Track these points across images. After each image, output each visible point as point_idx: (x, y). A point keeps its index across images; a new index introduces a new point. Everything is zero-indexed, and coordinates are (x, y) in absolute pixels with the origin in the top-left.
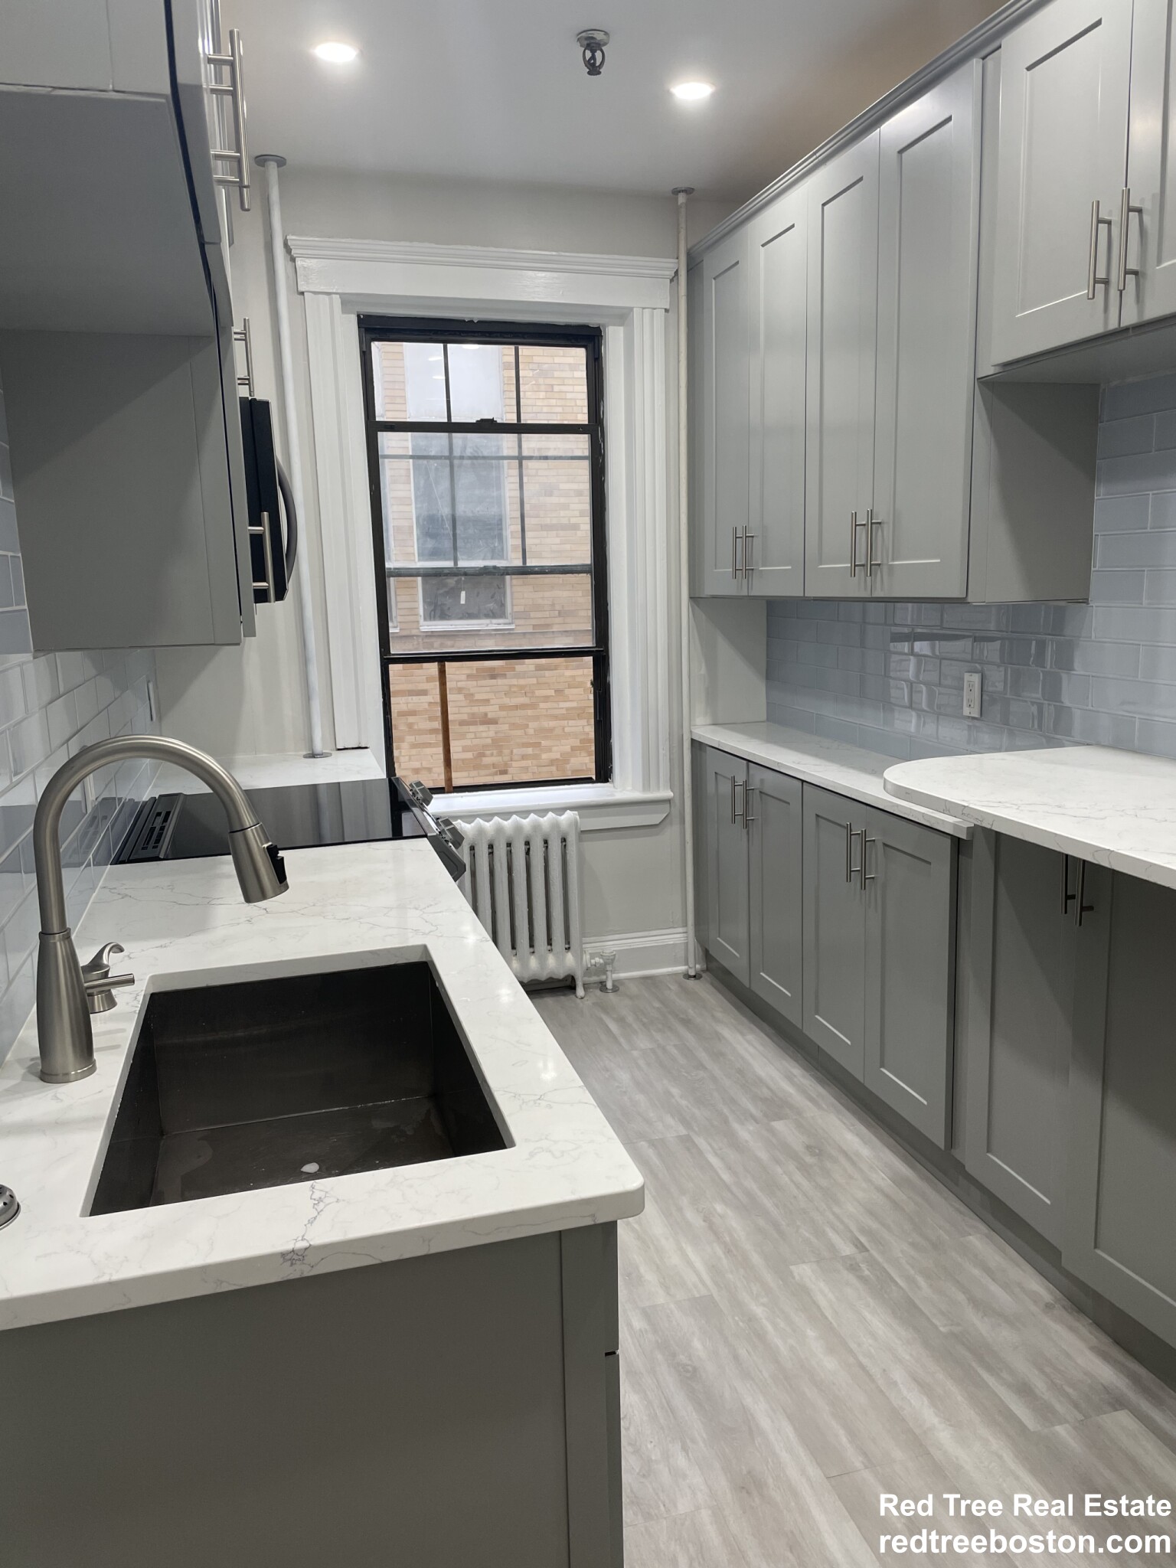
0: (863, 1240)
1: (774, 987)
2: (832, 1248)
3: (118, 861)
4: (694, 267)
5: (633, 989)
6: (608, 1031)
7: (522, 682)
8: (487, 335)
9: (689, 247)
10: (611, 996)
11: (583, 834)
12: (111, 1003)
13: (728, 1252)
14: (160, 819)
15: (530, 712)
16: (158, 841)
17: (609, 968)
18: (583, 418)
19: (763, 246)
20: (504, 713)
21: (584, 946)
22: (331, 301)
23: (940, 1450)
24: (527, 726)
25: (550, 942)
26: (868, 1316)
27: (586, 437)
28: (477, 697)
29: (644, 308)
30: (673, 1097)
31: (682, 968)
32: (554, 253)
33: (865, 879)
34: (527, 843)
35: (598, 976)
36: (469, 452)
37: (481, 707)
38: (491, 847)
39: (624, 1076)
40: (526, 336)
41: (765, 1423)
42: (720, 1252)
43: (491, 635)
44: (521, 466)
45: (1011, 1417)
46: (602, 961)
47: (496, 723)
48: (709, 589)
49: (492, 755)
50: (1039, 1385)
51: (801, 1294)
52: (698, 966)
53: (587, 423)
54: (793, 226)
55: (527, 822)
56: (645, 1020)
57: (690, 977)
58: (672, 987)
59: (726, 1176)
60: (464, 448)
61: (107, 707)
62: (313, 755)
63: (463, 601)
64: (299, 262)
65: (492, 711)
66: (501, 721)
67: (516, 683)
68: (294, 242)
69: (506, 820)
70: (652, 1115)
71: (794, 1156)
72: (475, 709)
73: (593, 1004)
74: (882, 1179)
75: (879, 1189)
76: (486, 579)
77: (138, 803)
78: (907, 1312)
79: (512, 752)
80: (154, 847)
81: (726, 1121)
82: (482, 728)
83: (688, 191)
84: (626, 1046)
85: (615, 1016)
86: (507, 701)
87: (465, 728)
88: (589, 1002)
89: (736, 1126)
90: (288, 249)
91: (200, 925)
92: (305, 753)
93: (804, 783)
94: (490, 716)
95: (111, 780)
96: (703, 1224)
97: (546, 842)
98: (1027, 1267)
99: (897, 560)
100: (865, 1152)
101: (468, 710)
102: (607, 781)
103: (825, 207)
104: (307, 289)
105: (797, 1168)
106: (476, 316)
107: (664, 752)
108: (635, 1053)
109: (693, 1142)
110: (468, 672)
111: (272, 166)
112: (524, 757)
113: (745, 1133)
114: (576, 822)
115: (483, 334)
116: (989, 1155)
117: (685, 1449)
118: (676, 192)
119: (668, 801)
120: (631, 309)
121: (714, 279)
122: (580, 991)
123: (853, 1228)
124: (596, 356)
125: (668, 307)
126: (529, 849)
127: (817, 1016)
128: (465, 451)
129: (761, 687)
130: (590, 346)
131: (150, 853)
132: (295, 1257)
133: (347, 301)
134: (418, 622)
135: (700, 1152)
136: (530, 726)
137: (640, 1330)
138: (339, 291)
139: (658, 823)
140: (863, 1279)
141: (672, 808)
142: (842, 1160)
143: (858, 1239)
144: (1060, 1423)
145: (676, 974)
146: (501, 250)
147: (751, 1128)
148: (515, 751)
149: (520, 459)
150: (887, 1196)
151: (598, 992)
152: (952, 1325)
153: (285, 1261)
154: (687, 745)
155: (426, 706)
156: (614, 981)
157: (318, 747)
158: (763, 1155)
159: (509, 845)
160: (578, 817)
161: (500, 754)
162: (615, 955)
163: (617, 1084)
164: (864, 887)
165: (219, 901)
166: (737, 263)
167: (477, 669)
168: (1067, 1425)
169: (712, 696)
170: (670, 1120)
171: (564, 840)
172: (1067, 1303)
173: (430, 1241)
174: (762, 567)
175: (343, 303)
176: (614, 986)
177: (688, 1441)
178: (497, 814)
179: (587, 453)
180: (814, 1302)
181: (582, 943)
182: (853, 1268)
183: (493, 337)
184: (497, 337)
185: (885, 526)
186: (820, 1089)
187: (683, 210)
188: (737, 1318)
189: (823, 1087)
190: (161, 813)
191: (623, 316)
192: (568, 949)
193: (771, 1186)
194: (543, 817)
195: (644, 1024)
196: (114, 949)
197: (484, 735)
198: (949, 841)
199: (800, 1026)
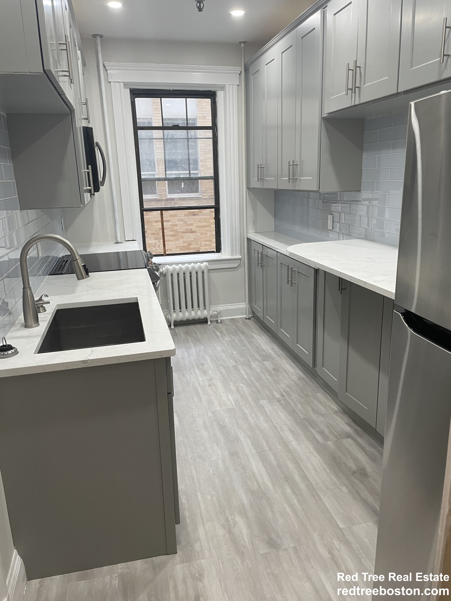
0: (284, 394)
1: (270, 321)
2: (274, 396)
3: (51, 274)
4: (247, 70)
5: (227, 322)
6: (217, 335)
7: (205, 217)
8: (176, 95)
9: (246, 62)
10: (220, 325)
11: (209, 270)
12: (45, 310)
13: (242, 396)
14: (65, 262)
15: (208, 228)
16: (63, 269)
17: (219, 315)
18: (210, 124)
19: (266, 65)
20: (198, 229)
21: (210, 308)
22: (120, 85)
23: (292, 446)
24: (207, 234)
25: (199, 307)
26: (280, 413)
27: (211, 131)
28: (188, 223)
29: (230, 85)
30: (234, 354)
31: (245, 316)
32: (197, 66)
33: (292, 283)
34: (190, 273)
35: (216, 318)
36: (170, 137)
37: (190, 227)
38: (178, 274)
39: (219, 349)
40: (189, 95)
41: (242, 439)
42: (239, 396)
43: (193, 199)
44: (188, 141)
45: (316, 439)
46: (216, 313)
47: (195, 232)
48: (252, 186)
49: (194, 244)
50: (327, 432)
51: (262, 408)
52: (250, 315)
53: (211, 126)
54: (274, 59)
55: (190, 266)
56: (229, 332)
57: (247, 319)
58: (240, 322)
59: (246, 377)
60: (168, 135)
61: (45, 226)
62: (117, 243)
63: (183, 187)
64: (108, 71)
65: (194, 228)
66: (197, 232)
67: (203, 217)
68: (107, 65)
69: (183, 265)
70: (226, 359)
71: (268, 371)
72: (188, 227)
73: (213, 327)
74: (295, 378)
75: (293, 380)
76: (176, 181)
77: (58, 258)
78: (292, 413)
79: (201, 243)
80: (61, 271)
81: (249, 361)
82: (191, 234)
83: (244, 42)
84: (221, 340)
85: (219, 331)
86: (199, 224)
87: (184, 234)
88: (211, 326)
89: (252, 363)
90: (105, 67)
91: (73, 292)
92: (115, 242)
93: (278, 252)
94: (193, 230)
95: (47, 250)
96: (235, 389)
97: (197, 273)
98: (333, 402)
99: (302, 177)
100: (291, 370)
101: (185, 228)
102: (219, 252)
103: (283, 54)
104: (112, 81)
105: (269, 375)
106: (171, 88)
107: (238, 243)
108: (224, 342)
109: (237, 367)
110: (185, 213)
111: (98, 38)
112: (206, 245)
113: (254, 365)
114: (207, 266)
115: (174, 94)
116: (323, 368)
117: (217, 445)
118: (240, 43)
119: (240, 259)
120: (225, 85)
121: (253, 75)
122: (209, 323)
123: (282, 391)
124: (214, 102)
125: (238, 84)
126: (191, 275)
127: (281, 329)
128: (168, 137)
129: (273, 220)
130: (212, 98)
131: (60, 272)
132: (85, 362)
133: (125, 85)
134: (166, 194)
135: (239, 370)
136: (208, 234)
137: (210, 416)
138: (123, 81)
139: (236, 266)
140: (281, 404)
141: (241, 262)
142: (283, 372)
143: (282, 394)
144: (330, 441)
145: (242, 318)
146: (179, 65)
147: (257, 363)
148: (202, 243)
149: (188, 139)
150: (295, 382)
151: (215, 323)
152: (305, 416)
153: (82, 363)
154: (246, 240)
155: (169, 226)
156: (221, 320)
157: (119, 240)
158: (259, 371)
159: (184, 274)
160: (208, 264)
161: (197, 244)
162: (221, 311)
163: (216, 351)
164: (292, 286)
165: (79, 286)
166: (259, 70)
167: (188, 212)
168: (332, 442)
169: (255, 222)
170: (231, 361)
171: (203, 272)
172: (342, 411)
173: (119, 360)
174: (267, 178)
175: (124, 85)
176: (221, 321)
177: (219, 443)
178: (181, 263)
179: (211, 137)
180: (265, 410)
181: (209, 307)
182: (279, 401)
183: (178, 96)
184: (179, 95)
185: (298, 166)
186: (282, 353)
187: (243, 49)
188: (240, 414)
189: (283, 352)
190: (65, 261)
191: (223, 88)
192: (205, 309)
193: (259, 379)
194: (196, 264)
195: (229, 333)
196: (45, 296)
197: (191, 237)
198: (313, 270)
199: (276, 332)
